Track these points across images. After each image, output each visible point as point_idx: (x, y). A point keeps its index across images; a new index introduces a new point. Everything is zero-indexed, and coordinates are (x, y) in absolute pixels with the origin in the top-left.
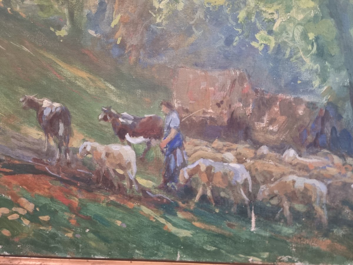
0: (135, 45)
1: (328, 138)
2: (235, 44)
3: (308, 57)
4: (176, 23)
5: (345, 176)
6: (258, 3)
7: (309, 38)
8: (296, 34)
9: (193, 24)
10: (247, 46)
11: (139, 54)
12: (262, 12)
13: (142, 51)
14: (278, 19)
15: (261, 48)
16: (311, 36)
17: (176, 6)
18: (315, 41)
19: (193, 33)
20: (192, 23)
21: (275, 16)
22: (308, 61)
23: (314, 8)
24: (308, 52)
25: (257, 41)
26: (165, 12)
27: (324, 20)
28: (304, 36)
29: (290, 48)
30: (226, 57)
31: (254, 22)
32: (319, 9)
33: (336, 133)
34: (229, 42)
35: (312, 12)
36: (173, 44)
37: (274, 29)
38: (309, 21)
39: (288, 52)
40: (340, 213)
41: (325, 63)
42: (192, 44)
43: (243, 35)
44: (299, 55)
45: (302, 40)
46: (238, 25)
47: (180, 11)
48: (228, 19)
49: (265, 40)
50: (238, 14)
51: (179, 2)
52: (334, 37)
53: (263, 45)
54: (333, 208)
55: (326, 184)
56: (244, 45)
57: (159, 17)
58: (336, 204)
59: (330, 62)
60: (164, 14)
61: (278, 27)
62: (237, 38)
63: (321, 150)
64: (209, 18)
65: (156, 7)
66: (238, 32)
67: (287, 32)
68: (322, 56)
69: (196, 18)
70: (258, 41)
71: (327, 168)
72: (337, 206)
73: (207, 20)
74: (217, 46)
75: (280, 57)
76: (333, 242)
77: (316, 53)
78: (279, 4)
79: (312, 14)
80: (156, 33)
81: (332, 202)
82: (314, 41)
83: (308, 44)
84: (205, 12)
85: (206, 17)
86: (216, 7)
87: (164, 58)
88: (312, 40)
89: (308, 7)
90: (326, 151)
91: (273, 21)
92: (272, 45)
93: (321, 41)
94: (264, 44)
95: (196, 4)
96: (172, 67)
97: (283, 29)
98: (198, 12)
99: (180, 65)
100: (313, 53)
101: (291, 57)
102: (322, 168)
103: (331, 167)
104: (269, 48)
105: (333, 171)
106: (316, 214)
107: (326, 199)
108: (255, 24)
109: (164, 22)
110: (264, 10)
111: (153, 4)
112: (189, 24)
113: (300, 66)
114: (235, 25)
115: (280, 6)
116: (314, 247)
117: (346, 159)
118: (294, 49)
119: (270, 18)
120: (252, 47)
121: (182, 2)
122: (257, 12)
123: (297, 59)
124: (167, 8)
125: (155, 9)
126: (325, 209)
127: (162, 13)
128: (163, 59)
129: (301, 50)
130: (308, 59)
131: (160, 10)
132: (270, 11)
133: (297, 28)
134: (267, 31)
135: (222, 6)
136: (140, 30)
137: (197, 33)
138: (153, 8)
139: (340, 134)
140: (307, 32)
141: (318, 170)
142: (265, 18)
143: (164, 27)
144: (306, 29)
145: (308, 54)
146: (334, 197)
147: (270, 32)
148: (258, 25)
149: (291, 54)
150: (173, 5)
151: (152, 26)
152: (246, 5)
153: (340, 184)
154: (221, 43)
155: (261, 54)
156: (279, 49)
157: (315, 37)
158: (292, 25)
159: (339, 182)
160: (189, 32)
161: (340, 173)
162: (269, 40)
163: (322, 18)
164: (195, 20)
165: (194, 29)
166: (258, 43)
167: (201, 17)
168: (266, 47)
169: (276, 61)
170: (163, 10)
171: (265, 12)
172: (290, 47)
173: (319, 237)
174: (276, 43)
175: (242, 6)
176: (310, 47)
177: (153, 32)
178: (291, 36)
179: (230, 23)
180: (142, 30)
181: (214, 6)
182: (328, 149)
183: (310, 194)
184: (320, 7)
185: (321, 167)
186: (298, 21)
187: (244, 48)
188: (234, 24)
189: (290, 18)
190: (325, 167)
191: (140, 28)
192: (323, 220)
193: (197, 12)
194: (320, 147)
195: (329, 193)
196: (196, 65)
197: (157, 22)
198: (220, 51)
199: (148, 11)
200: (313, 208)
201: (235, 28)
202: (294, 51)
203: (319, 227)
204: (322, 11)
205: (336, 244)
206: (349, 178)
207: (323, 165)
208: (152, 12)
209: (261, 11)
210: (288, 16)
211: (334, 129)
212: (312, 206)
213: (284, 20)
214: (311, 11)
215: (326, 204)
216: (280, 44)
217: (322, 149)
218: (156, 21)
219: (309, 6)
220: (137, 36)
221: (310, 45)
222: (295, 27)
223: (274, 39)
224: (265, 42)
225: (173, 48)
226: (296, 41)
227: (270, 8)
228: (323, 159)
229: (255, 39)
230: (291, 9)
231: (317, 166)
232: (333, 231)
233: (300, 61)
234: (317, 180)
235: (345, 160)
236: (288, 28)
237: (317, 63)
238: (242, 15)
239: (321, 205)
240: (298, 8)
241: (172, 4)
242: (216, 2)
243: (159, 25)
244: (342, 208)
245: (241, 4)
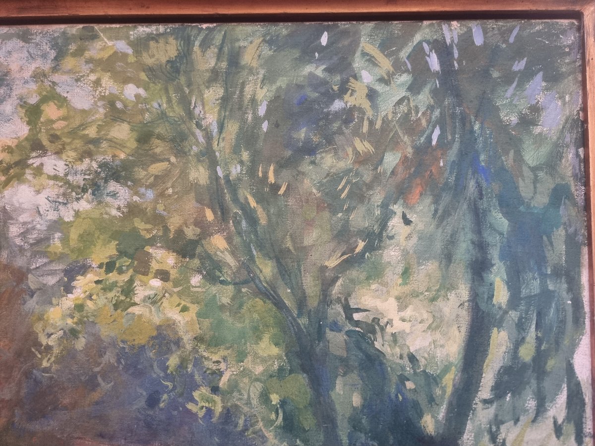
0: (8, 401)
2: (162, 405)
3: (270, 431)
4: (72, 368)
6: (197, 345)
7: (272, 402)
8: (252, 395)
9: (99, 372)
10: (181, 409)
11: (13, 415)
12: (204, 360)
13: (17, 411)
14: (226, 370)
15: (201, 414)
16: (275, 399)
17: (73, 343)
18: (280, 407)
19: (98, 385)
20: (97, 369)
21: (223, 366)
22: (271, 437)
23: (279, 357)
24: (272, 422)
25: (196, 403)
26: (56, 351)
27: (293, 375)
28: (265, 397)
29: (245, 416)
30: (148, 425)
31: (191, 373)
32: (285, 358)
34: (153, 401)
35: (276, 363)
36: (66, 401)
37: (221, 385)
38: (271, 376)
39: (241, 422)
41: (296, 442)
42: (97, 403)
43: (175, 393)
44: (257, 427)
45: (261, 405)
46: (167, 377)
47: (80, 351)
48: (152, 366)
49: (207, 401)
50: (168, 359)
51: (79, 338)
52: (308, 402)
53: (204, 409)
56: (176, 408)
57: (46, 359)
59: (302, 441)
60: (54, 355)
61: (226, 383)
62: (165, 396)
64: (123, 363)
65: (43, 343)
66: (167, 387)
67: (239, 391)
68: (291, 431)
69: (104, 362)
70: (197, 401)
73: (121, 366)
74: (135, 407)
75: (229, 428)
77: (282, 424)
78: (228, 349)
79: (276, 367)
80: (41, 383)
82: (278, 406)
83: (271, 411)
84: (118, 355)
85: (118, 361)
86: (134, 348)
87: (52, 422)
88: (276, 405)
89: (269, 356)
91: (220, 374)
92: (218, 409)
93: (288, 408)
94: (206, 408)
95: (105, 342)
96: (63, 437)
97: (234, 386)
98: (107, 353)
99: (76, 435)
100: (278, 425)
101: (246, 429)
104: (214, 414)
108: (192, 376)
109: (54, 367)
110: (206, 356)
111: (38, 338)
112: (92, 371)
113: (259, 443)
114: (163, 377)
115: (229, 351)
118: (249, 416)
119: (214, 368)
120: (189, 412)
121: (84, 337)
122: (195, 358)
123: (254, 433)
124: (60, 345)
125: (42, 345)
127: (51, 352)
128: (51, 425)
129: (260, 420)
130: (270, 433)
131: (49, 348)
132: (215, 358)
133: (255, 387)
134: (210, 387)
135: (144, 346)
136: (17, 377)
137: (105, 386)
138: (37, 344)
140: (269, 393)
142: (208, 369)
143: (54, 374)
144: (267, 388)
145: (271, 426)
147: (215, 390)
148: (198, 378)
149: (245, 425)
150: (69, 341)
151: (35, 371)
152: (179, 347)
154: (141, 403)
155: (201, 422)
156: (228, 415)
157: (280, 400)
158: (246, 380)
160: (92, 384)
162: (214, 401)
163: (291, 372)
164: (102, 365)
165: (100, 379)
166: (197, 405)
167: (111, 361)
168: (209, 412)
169: (225, 434)
170: (53, 347)
171: (207, 359)
172: (244, 414)
174: (224, 407)
175: (174, 348)
176: (273, 416)
177: (37, 382)
178: (246, 397)
179: (155, 373)
180: (19, 376)
181: (132, 345)
184: (287, 355)
186: (255, 375)
187: (175, 413)
188: (162, 375)
189: (244, 369)
191: (17, 375)
193: (105, 354)
196: (102, 436)
197: (42, 367)
198: (140, 416)
199: (30, 349)
201: (163, 380)
202: (251, 420)
204: (290, 362)
208: (37, 350)
209: (202, 357)
210: (241, 367)
213: (235, 373)
214: (274, 362)
216: (230, 409)
218: (41, 364)
219: (270, 353)
220: (11, 386)
221: (273, 413)
222: (251, 383)
223: (221, 400)
224: (207, 405)
225: (65, 408)
226: (253, 406)
227: (216, 353)
229: (192, 400)
230: (246, 356)
233: (260, 436)
236: (241, 385)
237: (285, 441)
238: (173, 361)
240: (256, 356)
241: (67, 340)
242: (134, 340)
243: (46, 370)
245: (172, 345)
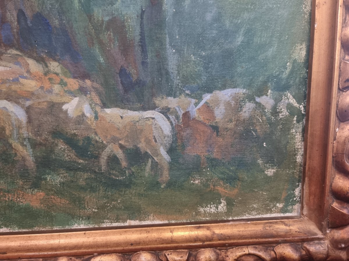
1: (15, 30)
5: (50, 91)
33: (26, 19)
40: (52, 151)
54: (41, 144)
55: (23, 107)
58: (43, 138)
63: (6, 50)
71: (21, 80)
72: (46, 140)
76: (48, 195)
81: (37, 133)
90: (14, 52)
102: (13, 80)
103: (26, 78)
105: (31, 85)
106: (16, 154)
107: (28, 131)
116: (21, 204)
117: (49, 65)
126: (29, 146)
139: (31, 23)
141: (7, 85)
146: (39, 126)
153: (44, 106)
159: (44, 102)
161: (42, 88)
173: (26, 189)
182: (17, 49)
183: (3, 124)
185: (11, 79)
190: (17, 80)
192: (27, 163)
194: (5, 46)
195: (30, 121)
200: (11, 145)
203: (24, 174)
205: (53, 197)
206: (57, 94)
207: (13, 76)
211: (21, 14)
212: (8, 143)
215: (29, 138)
217: (8, 49)
228: (11, 65)
231: (5, 78)
232: (45, 179)
234: (9, 101)
235: (47, 66)
239: (22, 141)
244: (53, 143)
